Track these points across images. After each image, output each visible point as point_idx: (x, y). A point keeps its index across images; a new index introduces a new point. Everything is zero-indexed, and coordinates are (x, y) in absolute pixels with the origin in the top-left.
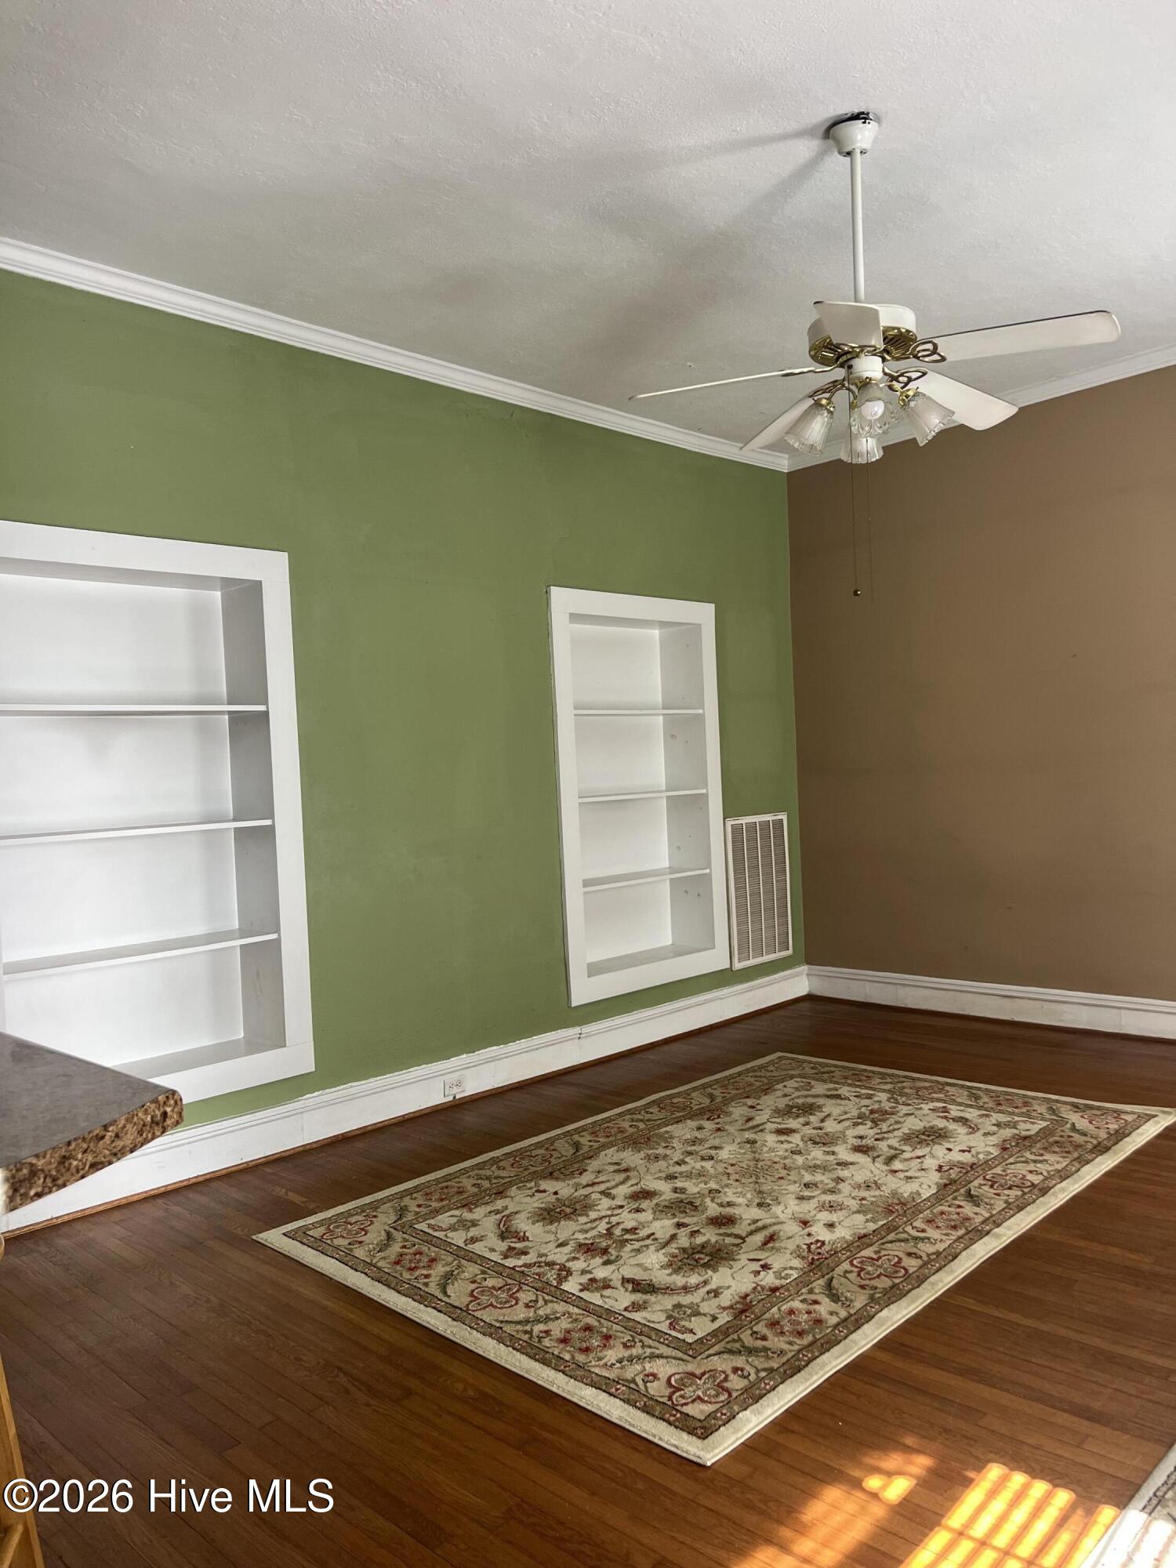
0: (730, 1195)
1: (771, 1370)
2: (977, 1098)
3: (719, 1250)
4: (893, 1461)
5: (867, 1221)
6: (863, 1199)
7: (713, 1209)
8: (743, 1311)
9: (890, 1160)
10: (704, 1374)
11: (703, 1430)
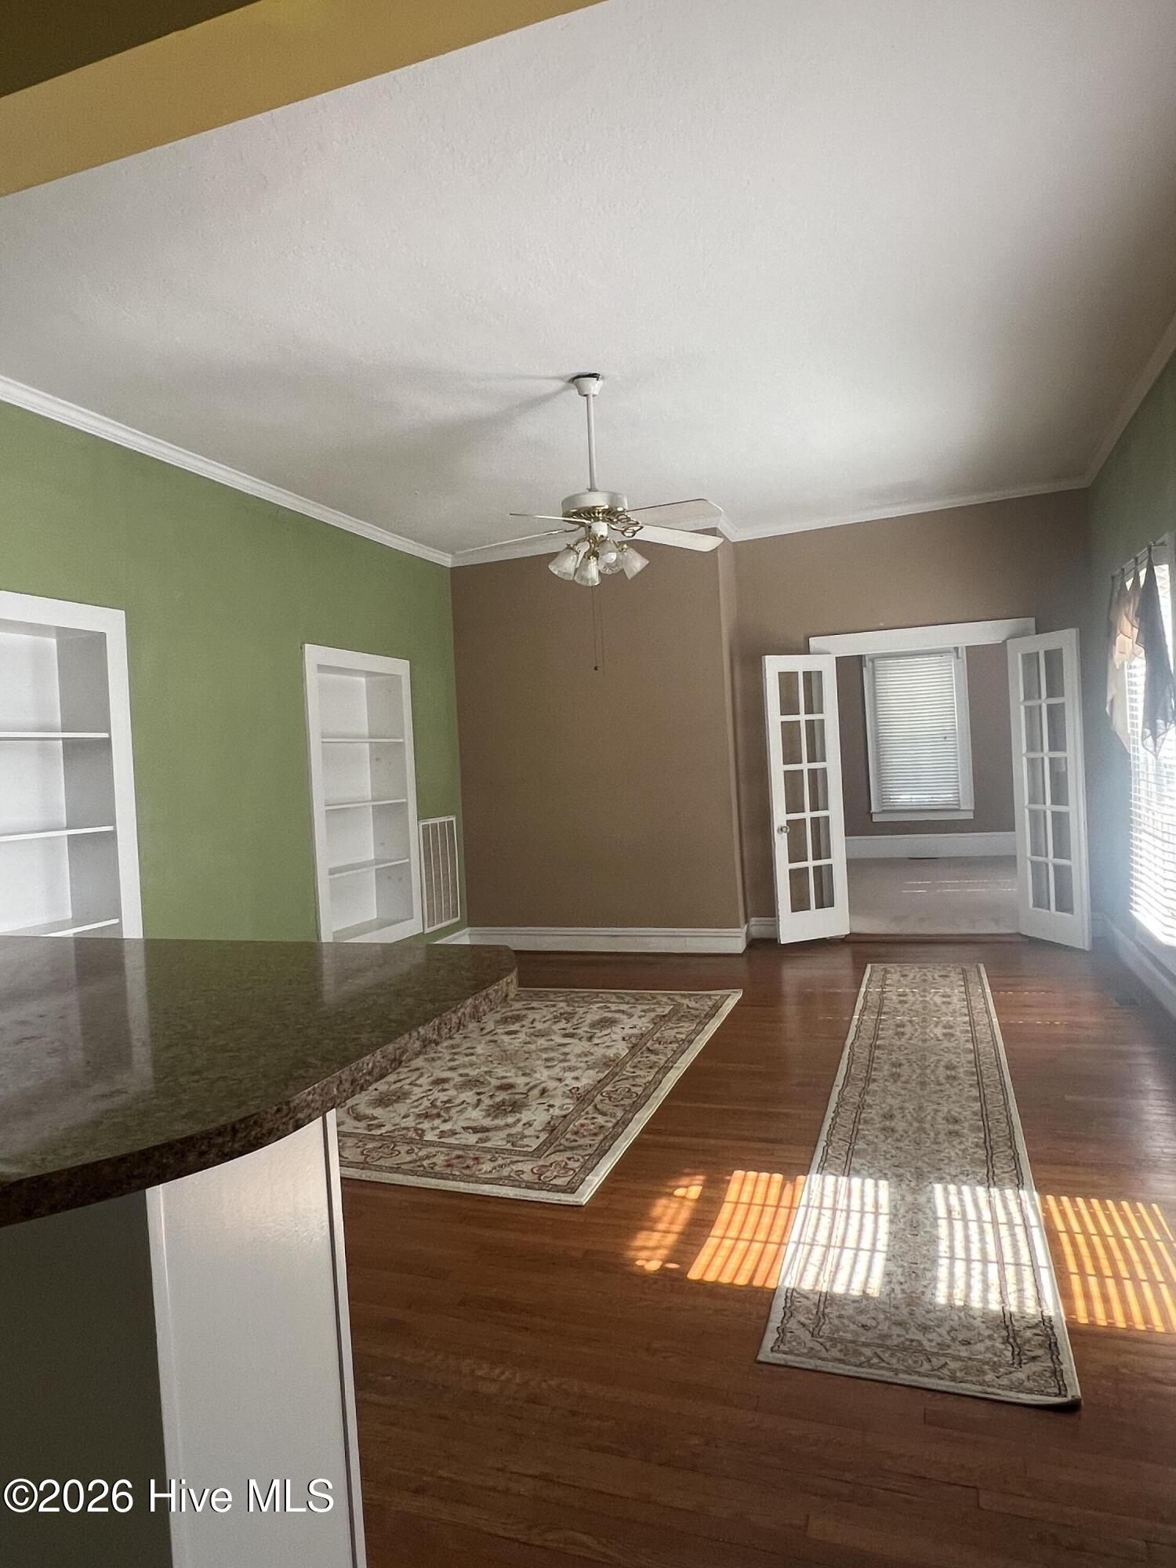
0: (500, 1071)
1: (591, 1155)
2: (623, 998)
3: (515, 1102)
4: (685, 1181)
5: (597, 1073)
6: (586, 1062)
7: (494, 1082)
8: (553, 1130)
9: (590, 1039)
10: (552, 1164)
11: (571, 1189)
